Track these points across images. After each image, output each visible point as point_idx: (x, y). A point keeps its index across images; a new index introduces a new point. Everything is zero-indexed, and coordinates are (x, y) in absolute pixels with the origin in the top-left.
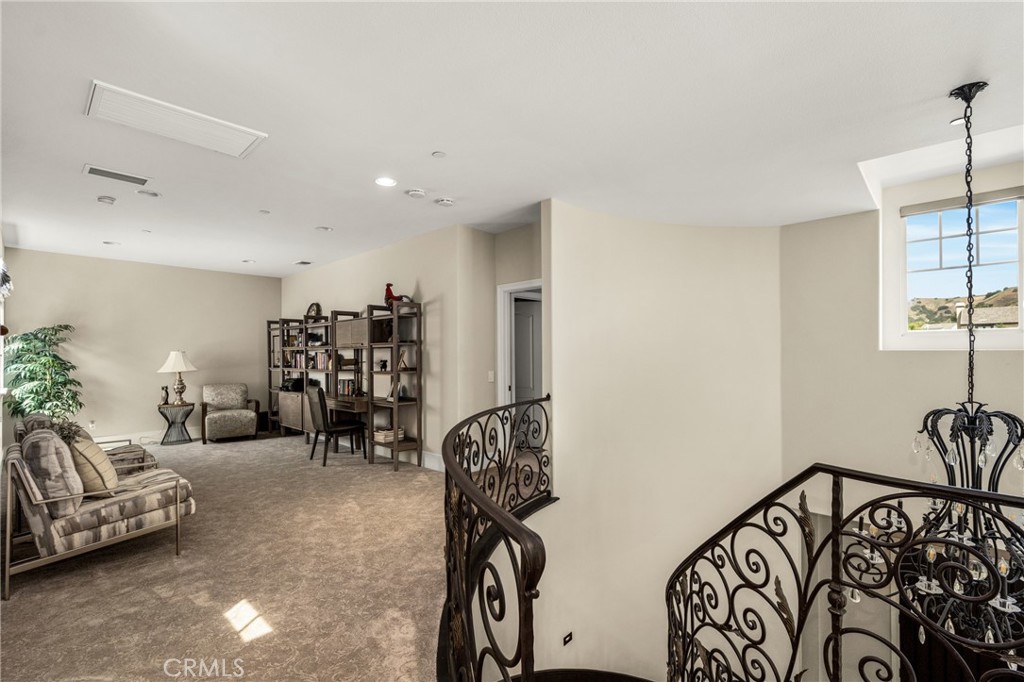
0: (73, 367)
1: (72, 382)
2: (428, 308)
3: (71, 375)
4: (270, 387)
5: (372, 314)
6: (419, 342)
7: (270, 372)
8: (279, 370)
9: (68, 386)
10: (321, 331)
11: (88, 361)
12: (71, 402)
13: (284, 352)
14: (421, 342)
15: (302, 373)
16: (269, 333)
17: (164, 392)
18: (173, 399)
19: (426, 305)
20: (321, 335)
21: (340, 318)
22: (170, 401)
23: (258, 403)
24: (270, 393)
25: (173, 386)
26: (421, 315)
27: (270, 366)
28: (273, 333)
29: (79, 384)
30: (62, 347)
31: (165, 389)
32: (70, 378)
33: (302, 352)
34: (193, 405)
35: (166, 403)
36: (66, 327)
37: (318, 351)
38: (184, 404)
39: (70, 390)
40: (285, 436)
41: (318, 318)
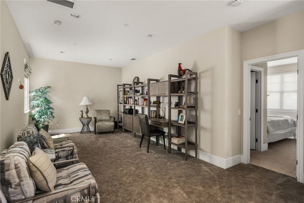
0: (51, 103)
1: (51, 108)
2: (202, 75)
3: (51, 105)
4: (118, 112)
5: (171, 79)
6: (196, 93)
7: (118, 105)
8: (122, 105)
9: (50, 110)
10: (140, 89)
11: (56, 101)
12: (50, 116)
13: (124, 97)
14: (197, 93)
15: (131, 107)
16: (118, 90)
17: (81, 112)
18: (85, 115)
19: (200, 73)
20: (139, 91)
21: (151, 82)
22: (84, 116)
23: (114, 118)
24: (118, 114)
25: (85, 110)
26: (197, 79)
27: (118, 103)
28: (119, 90)
29: (53, 109)
30: (48, 95)
31: (82, 111)
32: (50, 107)
33: (131, 98)
34: (91, 118)
35: (82, 117)
36: (49, 87)
37: (138, 97)
38: (88, 118)
39: (50, 111)
40: (124, 132)
41: (138, 83)
